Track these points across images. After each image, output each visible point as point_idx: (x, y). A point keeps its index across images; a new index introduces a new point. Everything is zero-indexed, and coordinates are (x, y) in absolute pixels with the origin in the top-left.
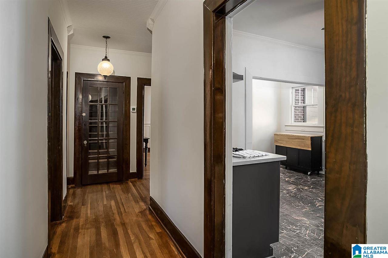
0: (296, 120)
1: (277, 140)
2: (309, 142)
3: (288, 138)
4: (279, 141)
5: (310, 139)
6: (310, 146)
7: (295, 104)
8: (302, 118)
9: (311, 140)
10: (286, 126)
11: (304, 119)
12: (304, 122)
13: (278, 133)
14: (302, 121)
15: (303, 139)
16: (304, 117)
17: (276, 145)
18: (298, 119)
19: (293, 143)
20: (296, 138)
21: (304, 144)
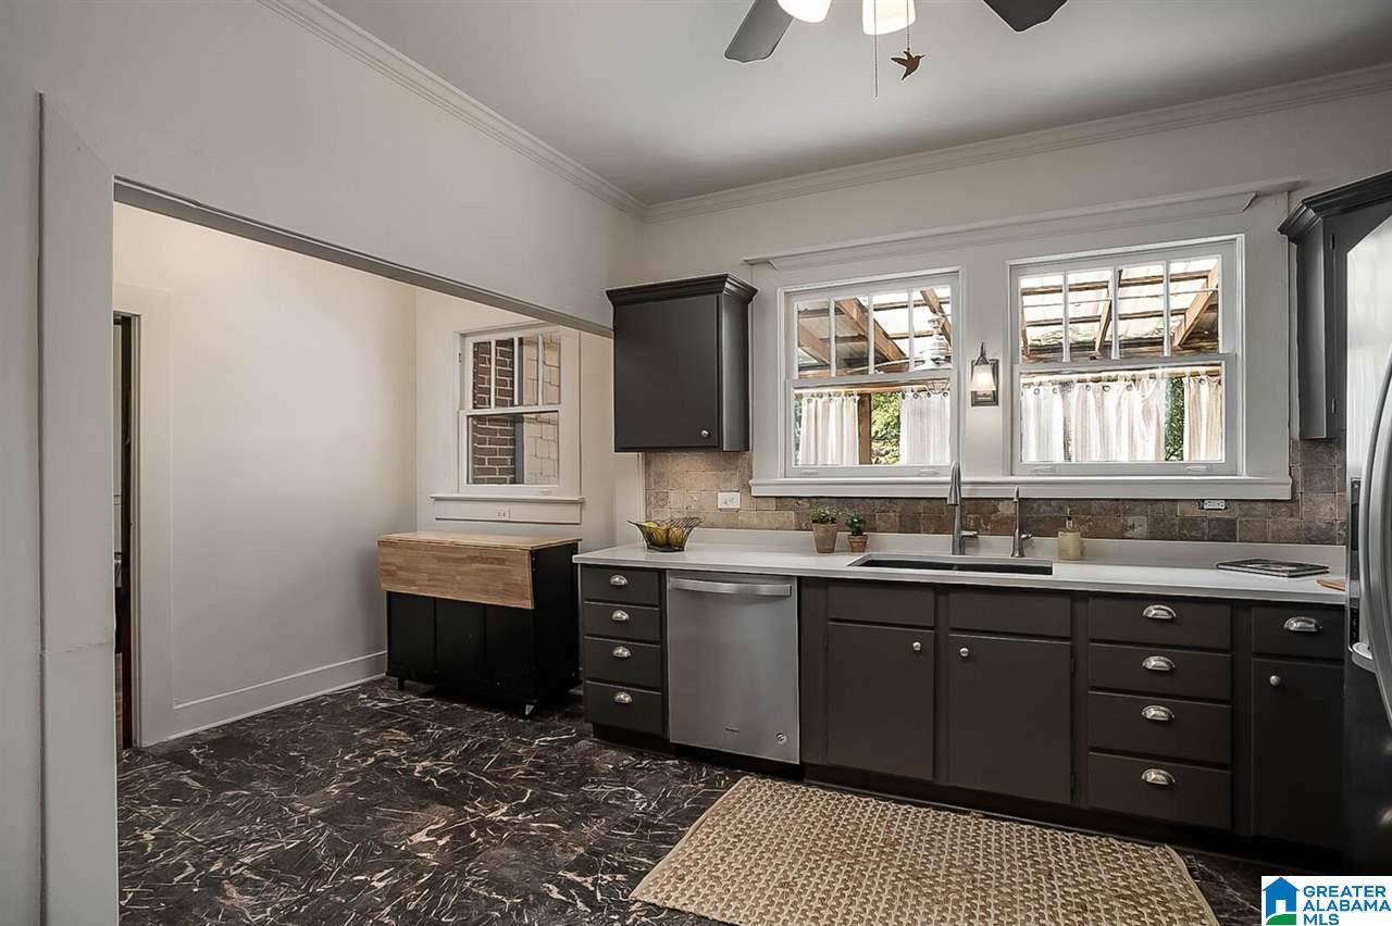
0: (480, 474)
1: (394, 568)
2: (523, 574)
3: (440, 559)
4: (400, 573)
5: (526, 558)
6: (529, 591)
7: (474, 407)
8: (509, 466)
9: (534, 564)
10: (437, 499)
11: (514, 471)
12: (513, 482)
13: (396, 536)
14: (508, 477)
15: (501, 561)
16: (513, 461)
17: (389, 593)
18: (492, 471)
19: (458, 578)
20: (473, 559)
21: (504, 584)
